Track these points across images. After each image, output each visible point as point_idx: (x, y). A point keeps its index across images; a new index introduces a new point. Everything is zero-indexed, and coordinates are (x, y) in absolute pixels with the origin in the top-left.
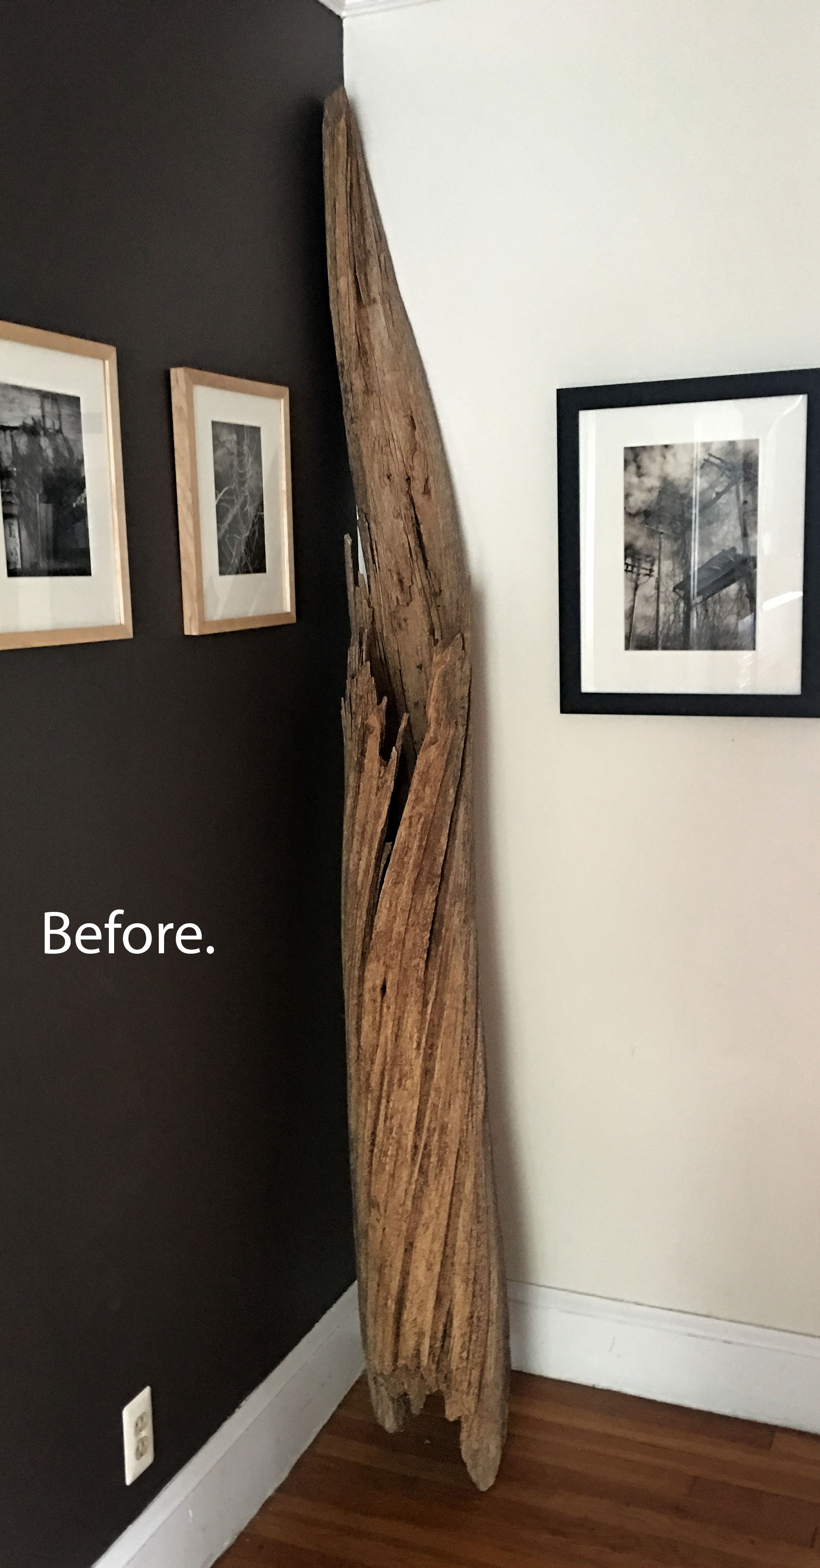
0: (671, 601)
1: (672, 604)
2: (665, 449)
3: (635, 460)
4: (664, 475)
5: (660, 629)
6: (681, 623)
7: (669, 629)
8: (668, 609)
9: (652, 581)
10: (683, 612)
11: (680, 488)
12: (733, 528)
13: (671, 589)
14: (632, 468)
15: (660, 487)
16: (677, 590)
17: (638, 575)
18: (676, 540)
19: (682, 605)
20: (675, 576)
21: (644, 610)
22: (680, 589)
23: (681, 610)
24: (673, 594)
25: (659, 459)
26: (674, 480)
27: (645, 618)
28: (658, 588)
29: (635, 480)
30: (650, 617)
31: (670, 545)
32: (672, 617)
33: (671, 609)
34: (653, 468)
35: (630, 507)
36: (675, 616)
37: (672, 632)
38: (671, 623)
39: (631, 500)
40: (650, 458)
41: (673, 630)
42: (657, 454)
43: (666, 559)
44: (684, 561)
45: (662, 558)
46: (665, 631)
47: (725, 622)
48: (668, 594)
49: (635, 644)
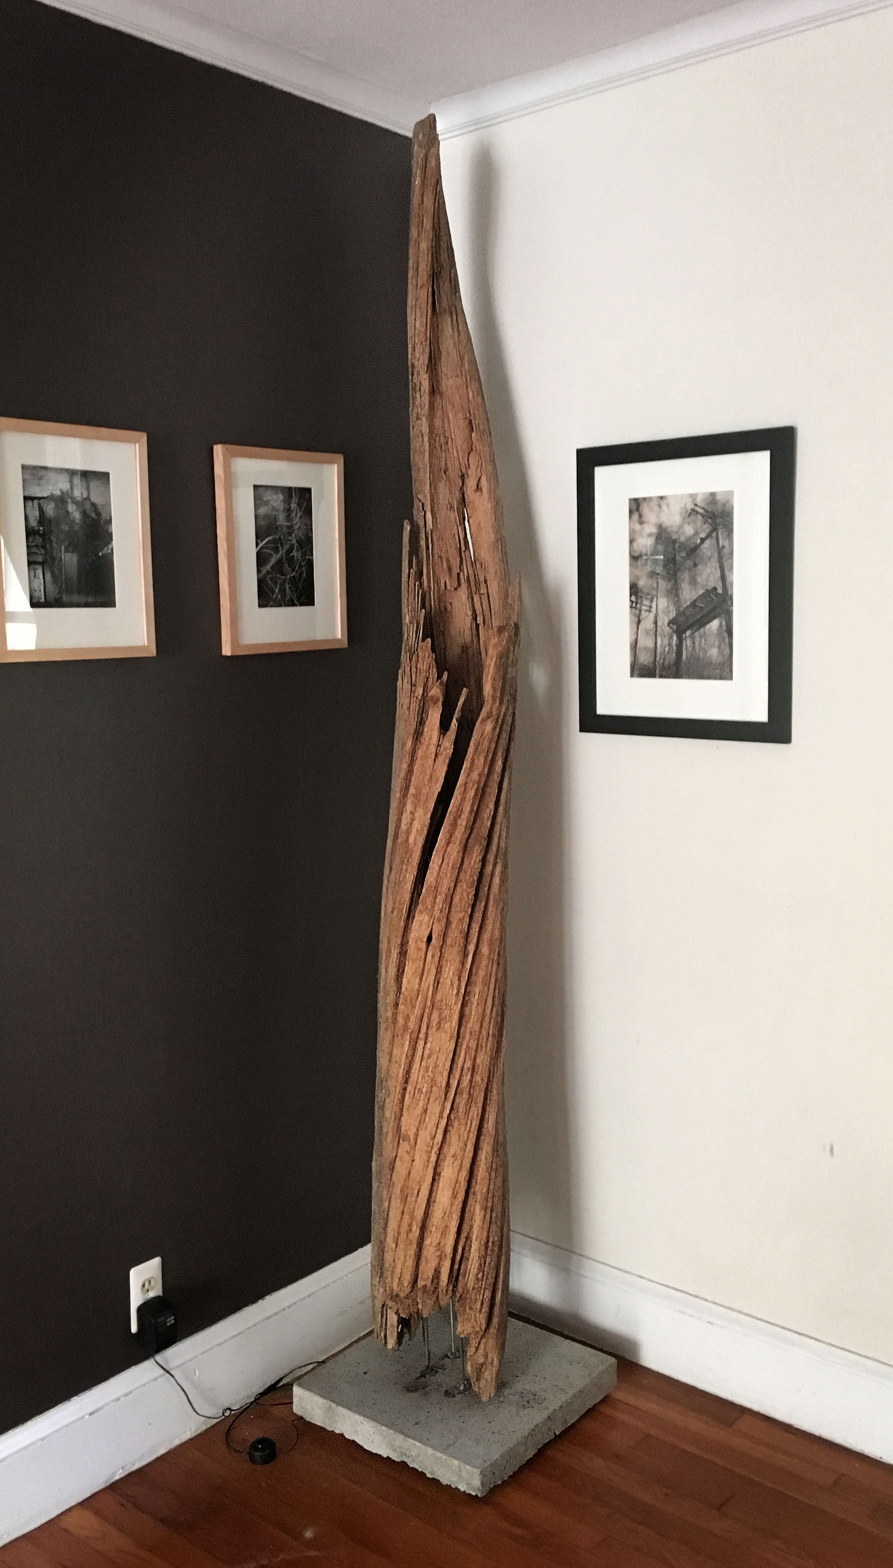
0: (666, 634)
1: (667, 637)
2: (661, 500)
3: (638, 510)
4: (660, 523)
5: (658, 659)
6: (674, 654)
7: (664, 659)
8: (664, 641)
9: (652, 615)
10: (676, 644)
11: (672, 534)
12: (714, 569)
13: (666, 624)
14: (636, 517)
15: (657, 533)
16: (671, 625)
17: (640, 611)
18: (669, 580)
19: (675, 638)
20: (669, 612)
21: (646, 642)
22: (673, 624)
23: (674, 643)
24: (668, 628)
25: (656, 508)
26: (668, 527)
27: (646, 649)
28: (656, 623)
29: (637, 527)
30: (650, 648)
31: (665, 584)
32: (667, 649)
33: (666, 642)
34: (651, 517)
35: (634, 551)
36: (669, 649)
37: (667, 662)
38: (666, 654)
39: (635, 544)
40: (649, 507)
41: (667, 660)
42: (654, 504)
43: (661, 597)
44: (676, 599)
45: (659, 596)
46: (662, 661)
47: (708, 654)
48: (663, 628)
49: (638, 672)
